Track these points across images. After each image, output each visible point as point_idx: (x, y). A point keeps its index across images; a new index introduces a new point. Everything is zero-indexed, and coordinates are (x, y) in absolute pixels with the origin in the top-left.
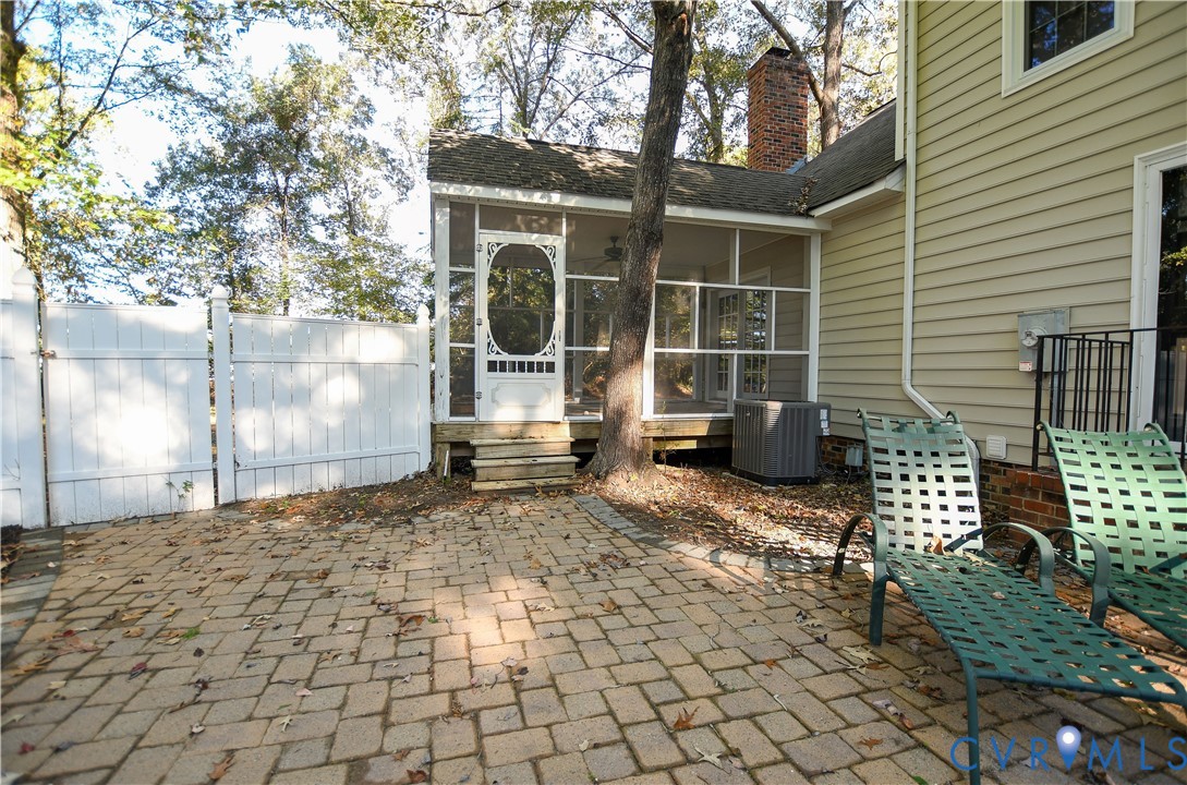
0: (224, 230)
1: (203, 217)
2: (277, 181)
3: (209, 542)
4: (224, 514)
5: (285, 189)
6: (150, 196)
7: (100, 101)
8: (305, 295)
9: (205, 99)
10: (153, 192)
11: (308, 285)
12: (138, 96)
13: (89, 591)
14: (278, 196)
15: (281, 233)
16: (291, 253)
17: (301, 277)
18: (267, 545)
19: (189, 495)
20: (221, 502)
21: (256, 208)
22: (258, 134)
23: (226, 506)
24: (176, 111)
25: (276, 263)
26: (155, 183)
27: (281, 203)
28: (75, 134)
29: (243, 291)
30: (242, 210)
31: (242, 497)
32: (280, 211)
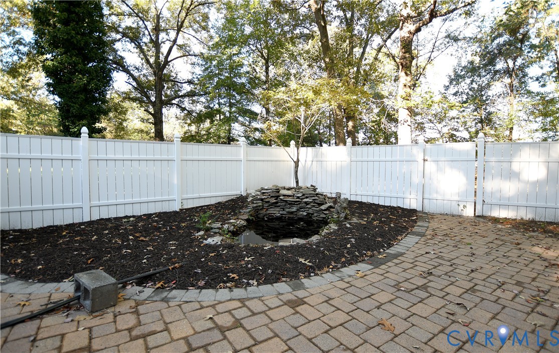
0: (478, 99)
1: (468, 93)
2: (508, 66)
3: (473, 225)
4: (478, 219)
5: (513, 69)
6: (445, 90)
7: (430, 58)
8: (523, 123)
9: (471, 38)
10: (447, 88)
11: (525, 117)
12: (443, 50)
13: (438, 228)
14: (508, 72)
15: (509, 92)
16: (515, 102)
17: (521, 114)
18: (495, 231)
19: (465, 210)
20: (476, 215)
21: (496, 83)
22: (498, 44)
23: (478, 216)
24: (458, 49)
25: (506, 108)
26: (447, 84)
27: (511, 76)
28: (421, 74)
29: (487, 126)
30: (488, 86)
31: (485, 214)
32: (509, 81)
